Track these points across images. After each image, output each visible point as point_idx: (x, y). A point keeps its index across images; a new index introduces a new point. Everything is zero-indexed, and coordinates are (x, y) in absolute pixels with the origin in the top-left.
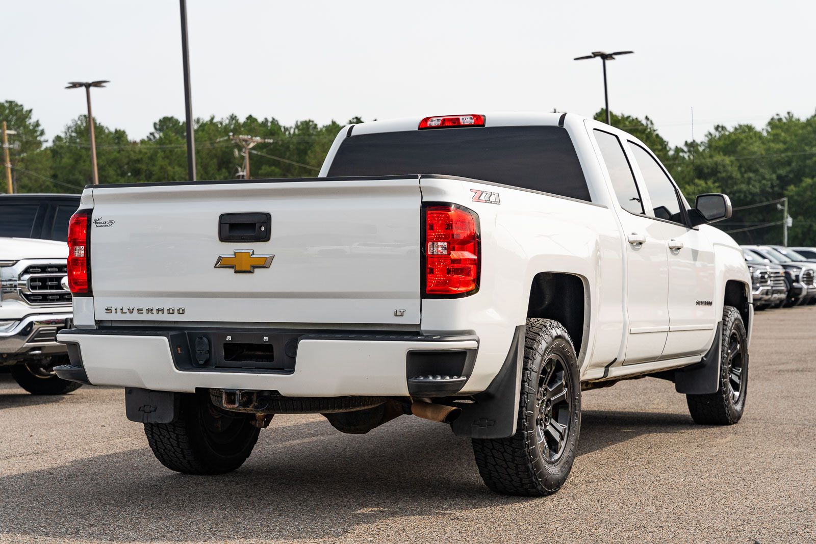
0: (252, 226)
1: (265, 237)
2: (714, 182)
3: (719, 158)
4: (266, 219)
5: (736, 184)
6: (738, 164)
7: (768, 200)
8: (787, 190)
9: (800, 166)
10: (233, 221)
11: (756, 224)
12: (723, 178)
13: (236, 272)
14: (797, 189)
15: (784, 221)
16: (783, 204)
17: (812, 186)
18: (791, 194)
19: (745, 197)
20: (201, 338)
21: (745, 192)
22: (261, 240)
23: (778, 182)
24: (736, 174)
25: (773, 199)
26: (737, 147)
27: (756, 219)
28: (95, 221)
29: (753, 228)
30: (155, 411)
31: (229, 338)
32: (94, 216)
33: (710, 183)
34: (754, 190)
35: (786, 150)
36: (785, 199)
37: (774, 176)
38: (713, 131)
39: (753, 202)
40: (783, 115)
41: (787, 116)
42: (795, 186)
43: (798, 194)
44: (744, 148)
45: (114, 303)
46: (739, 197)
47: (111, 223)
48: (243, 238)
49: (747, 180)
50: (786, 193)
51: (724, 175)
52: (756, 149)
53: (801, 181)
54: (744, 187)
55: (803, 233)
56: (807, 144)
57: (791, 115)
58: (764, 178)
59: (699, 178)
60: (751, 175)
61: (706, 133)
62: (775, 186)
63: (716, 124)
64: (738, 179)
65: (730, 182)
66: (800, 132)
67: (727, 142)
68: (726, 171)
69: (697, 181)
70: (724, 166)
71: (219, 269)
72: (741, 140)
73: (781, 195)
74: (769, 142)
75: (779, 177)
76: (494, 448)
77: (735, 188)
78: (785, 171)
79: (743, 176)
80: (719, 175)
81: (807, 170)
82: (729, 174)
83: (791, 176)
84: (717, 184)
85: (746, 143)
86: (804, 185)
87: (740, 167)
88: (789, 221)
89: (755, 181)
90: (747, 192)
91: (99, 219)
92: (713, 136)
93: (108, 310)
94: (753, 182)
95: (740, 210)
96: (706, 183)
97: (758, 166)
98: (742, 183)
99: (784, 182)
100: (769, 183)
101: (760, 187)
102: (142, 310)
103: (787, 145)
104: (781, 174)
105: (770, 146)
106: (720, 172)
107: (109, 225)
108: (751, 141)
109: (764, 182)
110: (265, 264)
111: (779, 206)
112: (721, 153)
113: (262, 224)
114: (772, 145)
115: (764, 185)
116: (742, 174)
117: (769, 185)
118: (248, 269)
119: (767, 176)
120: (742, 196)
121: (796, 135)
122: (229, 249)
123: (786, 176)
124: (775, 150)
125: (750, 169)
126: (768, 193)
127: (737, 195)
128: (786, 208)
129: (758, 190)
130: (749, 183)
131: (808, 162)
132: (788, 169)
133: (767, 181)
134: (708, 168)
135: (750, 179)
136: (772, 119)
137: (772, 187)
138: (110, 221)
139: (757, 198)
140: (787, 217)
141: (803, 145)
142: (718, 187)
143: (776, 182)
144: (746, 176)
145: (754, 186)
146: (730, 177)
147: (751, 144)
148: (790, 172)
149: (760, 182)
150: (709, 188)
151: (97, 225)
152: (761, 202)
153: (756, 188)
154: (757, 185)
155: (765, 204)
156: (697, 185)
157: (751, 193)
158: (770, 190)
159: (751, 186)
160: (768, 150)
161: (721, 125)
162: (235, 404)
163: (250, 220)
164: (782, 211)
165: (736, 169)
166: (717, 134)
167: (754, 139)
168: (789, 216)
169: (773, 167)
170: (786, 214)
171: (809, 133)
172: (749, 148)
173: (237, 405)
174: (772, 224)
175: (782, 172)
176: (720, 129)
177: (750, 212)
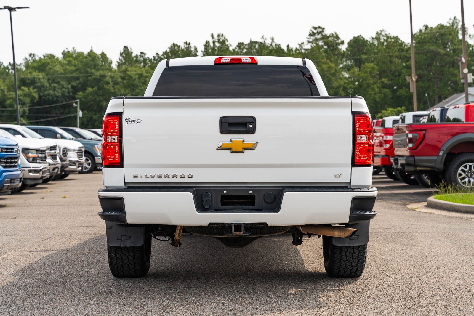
0: (245, 124)
1: (252, 131)
2: (34, 89)
3: (35, 74)
4: (253, 120)
5: (46, 90)
6: (47, 78)
7: (66, 101)
8: (77, 94)
9: (84, 80)
10: (231, 121)
11: (58, 115)
12: (38, 86)
13: (232, 152)
14: (84, 94)
15: (78, 114)
16: (76, 103)
17: (92, 92)
18: (80, 97)
19: (53, 98)
20: (207, 193)
21: (52, 96)
22: (250, 133)
23: (72, 90)
24: (46, 84)
25: (69, 100)
26: (45, 67)
27: (59, 112)
28: (126, 120)
29: (56, 118)
30: (130, 239)
31: (225, 192)
32: (125, 116)
33: (31, 89)
34: (57, 94)
35: (76, 71)
36: (78, 100)
37: (70, 86)
38: (28, 57)
39: (57, 102)
40: (71, 50)
41: (72, 50)
42: (83, 93)
43: (84, 97)
44: (51, 69)
45: (140, 172)
46: (48, 98)
47: (139, 122)
48: (238, 131)
49: (53, 88)
50: (77, 96)
51: (39, 84)
52: (58, 69)
53: (85, 89)
54: (51, 92)
55: (87, 121)
56: (88, 67)
57: (75, 49)
58: (63, 87)
59: (24, 86)
60: (56, 85)
61: (24, 58)
62: (70, 92)
63: (30, 53)
64: (48, 88)
65: (43, 89)
66: (84, 60)
67: (40, 64)
68: (41, 82)
69: (23, 88)
70: (39, 79)
71: (219, 150)
72: (49, 64)
73: (74, 98)
74: (65, 65)
75: (73, 87)
76: (348, 251)
77: (46, 93)
78: (76, 83)
79: (50, 86)
80: (36, 84)
81: (89, 83)
82: (42, 84)
83: (80, 86)
84: (35, 90)
85: (51, 65)
86: (87, 92)
87: (49, 80)
88: (80, 114)
89: (58, 88)
90: (54, 95)
91: (129, 119)
92: (28, 60)
93: (136, 177)
94: (57, 89)
95: (49, 107)
96: (29, 89)
97: (59, 80)
98: (50, 89)
99: (75, 90)
100: (67, 90)
101: (61, 92)
102: (161, 176)
103: (77, 67)
104: (74, 85)
105: (66, 68)
106: (37, 83)
107: (137, 122)
108: (54, 64)
109: (63, 89)
110: (252, 147)
111: (74, 104)
112: (37, 71)
113: (251, 123)
114: (68, 67)
115: (64, 91)
116: (50, 84)
117: (67, 92)
118: (241, 150)
119: (65, 86)
120: (51, 98)
121: (82, 62)
122: (227, 138)
123: (77, 86)
124: (69, 70)
125: (54, 82)
126: (66, 96)
127: (47, 97)
128: (78, 106)
129: (60, 94)
130: (54, 90)
131: (89, 78)
132: (78, 82)
133: (66, 89)
134: (29, 79)
135: (55, 87)
136: (64, 51)
137: (69, 92)
138: (138, 120)
139: (60, 99)
140: (79, 111)
141: (87, 68)
142: (36, 92)
143: (71, 90)
144: (52, 85)
145: (57, 92)
146: (43, 86)
147: (55, 66)
148: (79, 84)
149: (61, 89)
150: (31, 92)
151: (128, 122)
152: (62, 102)
153: (59, 93)
154: (60, 91)
155: (64, 103)
156: (23, 90)
157: (56, 96)
158: (67, 94)
159: (56, 92)
160: (65, 70)
161: (32, 53)
162: (241, 231)
163: (243, 121)
164: (76, 107)
165: (47, 81)
166: (30, 59)
167: (57, 63)
168: (80, 111)
169: (69, 80)
170: (78, 109)
171: (90, 61)
172: (53, 68)
173: (242, 232)
174: (69, 115)
175: (74, 83)
176: (32, 56)
177: (55, 108)
